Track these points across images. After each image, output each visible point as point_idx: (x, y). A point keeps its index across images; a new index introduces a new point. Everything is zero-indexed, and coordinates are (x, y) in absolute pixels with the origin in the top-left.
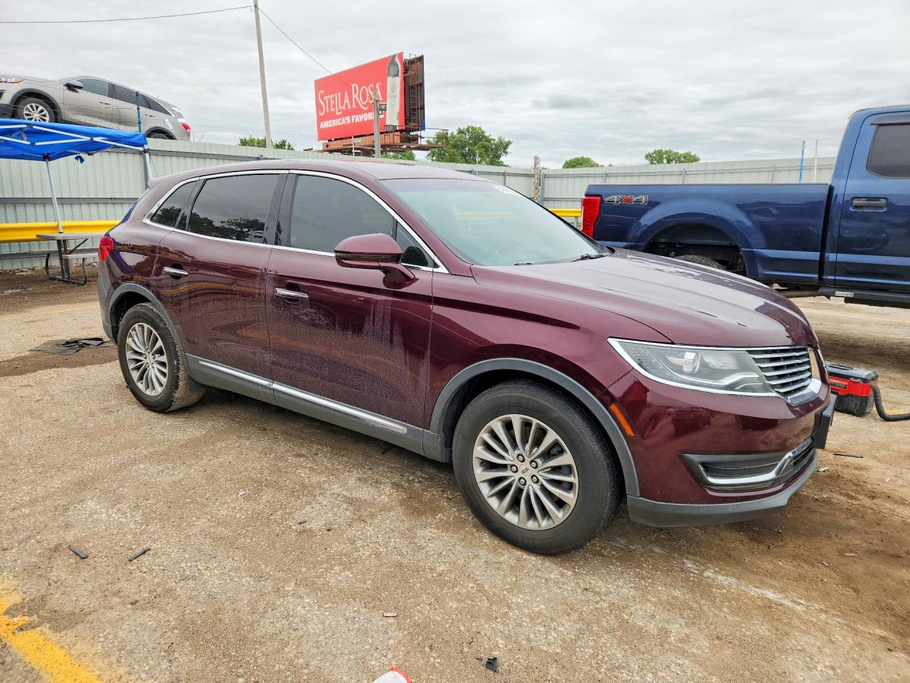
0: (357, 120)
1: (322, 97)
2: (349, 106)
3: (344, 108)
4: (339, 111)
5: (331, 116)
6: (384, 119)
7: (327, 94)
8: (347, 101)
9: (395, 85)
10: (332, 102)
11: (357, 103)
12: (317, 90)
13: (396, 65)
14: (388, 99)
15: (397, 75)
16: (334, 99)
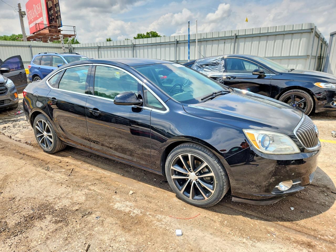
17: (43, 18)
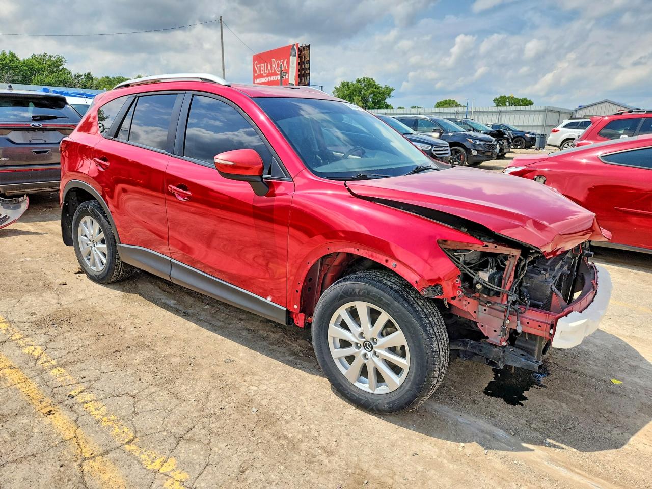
0: (274, 79)
1: (256, 66)
2: (270, 71)
3: (268, 72)
4: (265, 73)
5: (261, 76)
6: (288, 79)
7: (259, 64)
8: (269, 68)
9: (294, 60)
10: (262, 68)
11: (274, 69)
12: (254, 60)
13: (295, 50)
14: (290, 69)
15: (295, 56)
16: (262, 67)
17: (288, 76)
